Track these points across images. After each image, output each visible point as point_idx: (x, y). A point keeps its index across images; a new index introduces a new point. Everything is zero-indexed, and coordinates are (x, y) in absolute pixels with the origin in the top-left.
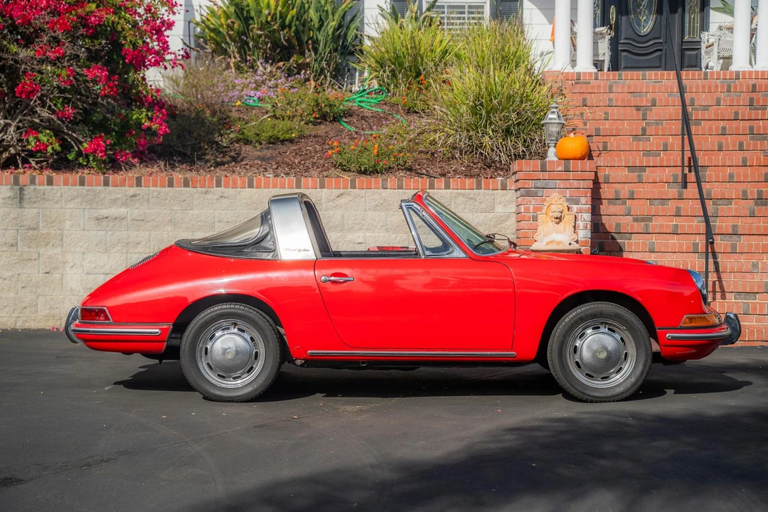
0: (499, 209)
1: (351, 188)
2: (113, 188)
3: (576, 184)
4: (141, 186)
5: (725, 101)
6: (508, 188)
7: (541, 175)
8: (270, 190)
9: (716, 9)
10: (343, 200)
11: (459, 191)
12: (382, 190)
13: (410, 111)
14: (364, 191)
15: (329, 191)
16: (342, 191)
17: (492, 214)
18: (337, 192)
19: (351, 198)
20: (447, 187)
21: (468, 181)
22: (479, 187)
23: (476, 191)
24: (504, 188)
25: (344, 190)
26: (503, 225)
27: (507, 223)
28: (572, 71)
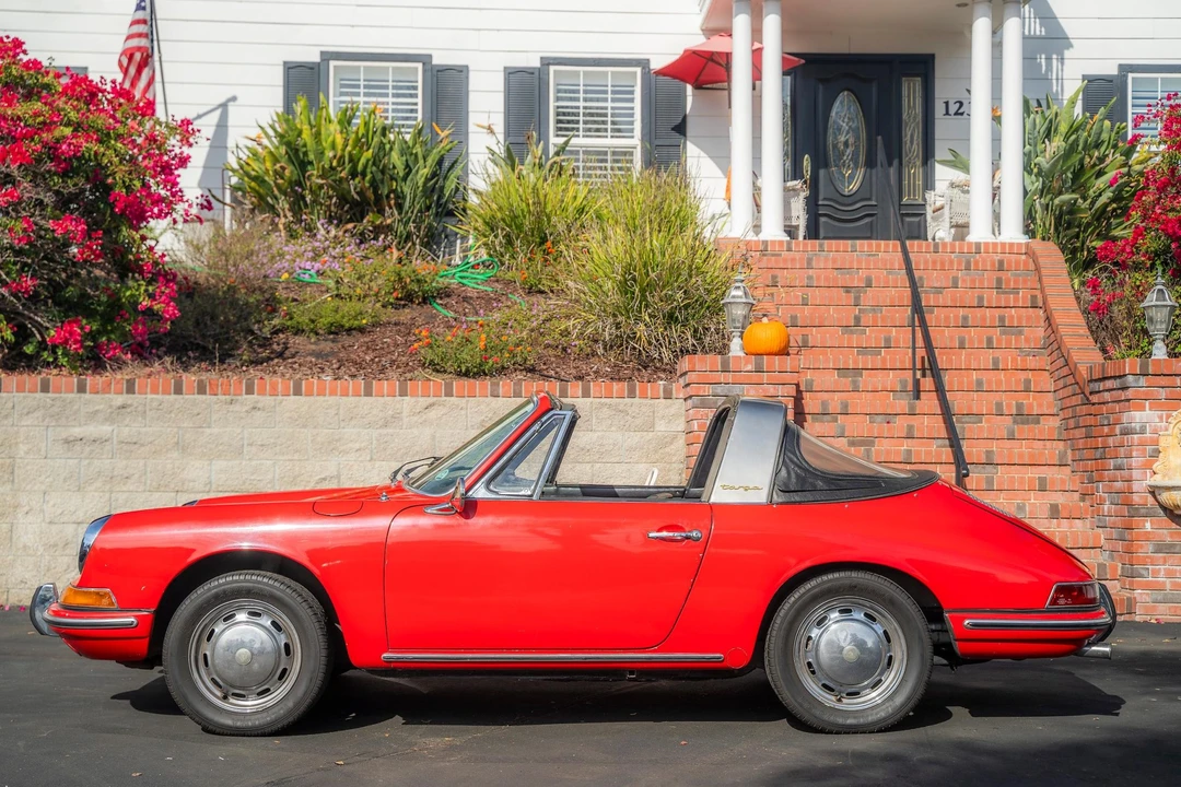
0: (661, 426)
1: (446, 396)
2: (92, 395)
3: (772, 390)
4: (134, 393)
5: (964, 281)
6: (674, 396)
7: (722, 377)
8: (327, 398)
9: (944, 162)
10: (433, 414)
11: (603, 400)
12: (490, 399)
13: (532, 290)
14: (464, 400)
15: (413, 399)
16: (431, 400)
17: (651, 434)
18: (424, 401)
19: (445, 410)
20: (586, 394)
21: (616, 386)
22: (632, 395)
23: (627, 400)
24: (668, 396)
25: (435, 399)
26: (667, 450)
27: (672, 447)
28: (755, 238)
